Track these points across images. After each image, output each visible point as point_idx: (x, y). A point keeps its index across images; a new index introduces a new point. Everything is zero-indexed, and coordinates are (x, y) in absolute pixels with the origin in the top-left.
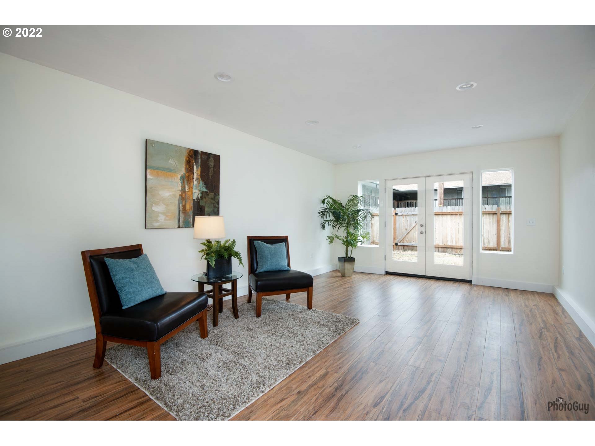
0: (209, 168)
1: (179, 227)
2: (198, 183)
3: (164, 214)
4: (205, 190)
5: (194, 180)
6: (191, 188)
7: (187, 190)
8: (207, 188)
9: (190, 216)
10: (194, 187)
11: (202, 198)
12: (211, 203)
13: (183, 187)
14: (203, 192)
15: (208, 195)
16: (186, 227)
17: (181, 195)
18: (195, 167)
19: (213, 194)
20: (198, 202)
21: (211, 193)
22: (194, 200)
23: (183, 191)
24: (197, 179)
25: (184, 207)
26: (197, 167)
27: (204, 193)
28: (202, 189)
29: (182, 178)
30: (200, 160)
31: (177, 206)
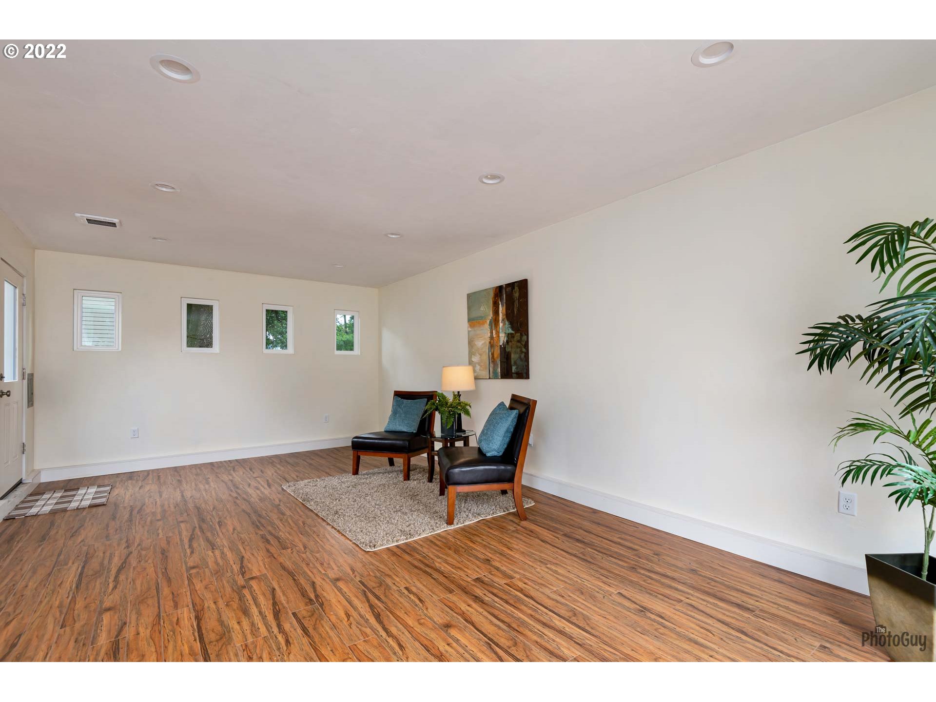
0: (514, 302)
1: (490, 378)
2: (504, 324)
3: (479, 364)
4: (510, 331)
5: (500, 322)
6: (498, 333)
7: (494, 336)
8: (513, 328)
9: (498, 365)
10: (501, 331)
11: (507, 342)
12: (517, 347)
13: (492, 333)
14: (509, 334)
15: (514, 337)
16: (495, 379)
17: (490, 343)
18: (500, 306)
19: (519, 334)
20: (505, 348)
21: (517, 334)
22: (501, 346)
23: (492, 338)
24: (503, 320)
25: (493, 354)
26: (502, 306)
27: (510, 336)
28: (507, 332)
29: (491, 324)
30: (504, 296)
31: (487, 356)
